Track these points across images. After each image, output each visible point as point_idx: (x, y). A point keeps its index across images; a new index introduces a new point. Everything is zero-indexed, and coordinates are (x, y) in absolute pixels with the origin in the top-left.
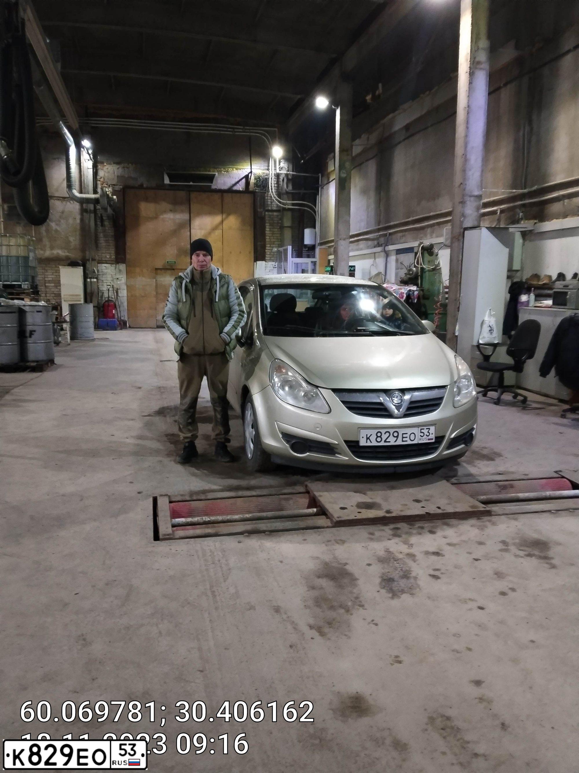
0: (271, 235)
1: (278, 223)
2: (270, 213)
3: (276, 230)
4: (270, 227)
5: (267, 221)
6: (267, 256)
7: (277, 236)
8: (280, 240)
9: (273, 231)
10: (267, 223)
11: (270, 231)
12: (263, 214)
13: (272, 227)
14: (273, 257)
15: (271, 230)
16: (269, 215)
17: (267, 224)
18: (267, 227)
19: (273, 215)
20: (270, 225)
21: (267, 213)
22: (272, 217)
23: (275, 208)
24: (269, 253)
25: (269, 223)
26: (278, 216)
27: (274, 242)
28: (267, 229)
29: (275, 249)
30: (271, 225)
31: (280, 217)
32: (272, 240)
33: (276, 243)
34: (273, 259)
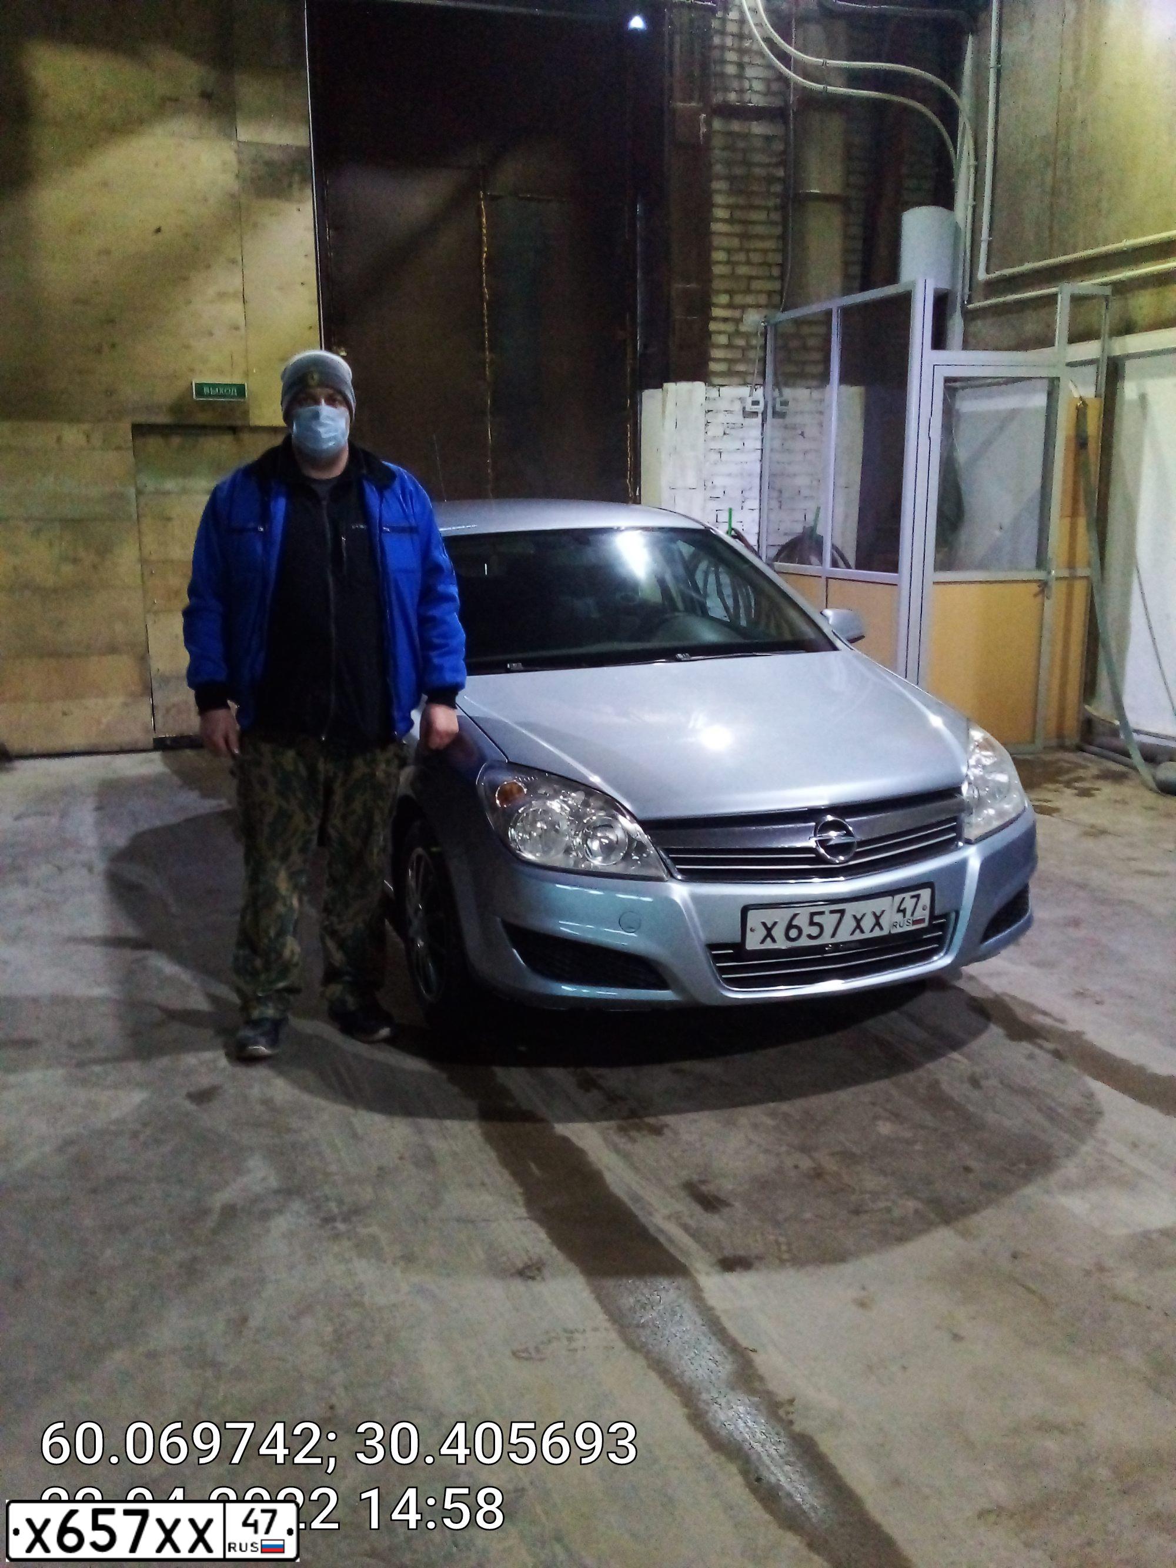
0: (735, 242)
1: (771, 180)
2: (736, 126)
3: (762, 216)
4: (732, 200)
5: (718, 168)
6: (716, 353)
7: (765, 251)
8: (776, 272)
9: (745, 222)
10: (719, 178)
11: (730, 221)
12: (703, 129)
13: (741, 201)
14: (744, 359)
15: (739, 214)
16: (730, 134)
17: (717, 185)
18: (719, 199)
19: (746, 136)
20: (731, 192)
21: (717, 124)
22: (741, 144)
23: (756, 100)
24: (723, 340)
25: (731, 179)
26: (768, 139)
27: (751, 278)
28: (720, 213)
29: (753, 319)
30: (739, 186)
31: (778, 146)
32: (742, 270)
33: (756, 285)
34: (741, 367)
